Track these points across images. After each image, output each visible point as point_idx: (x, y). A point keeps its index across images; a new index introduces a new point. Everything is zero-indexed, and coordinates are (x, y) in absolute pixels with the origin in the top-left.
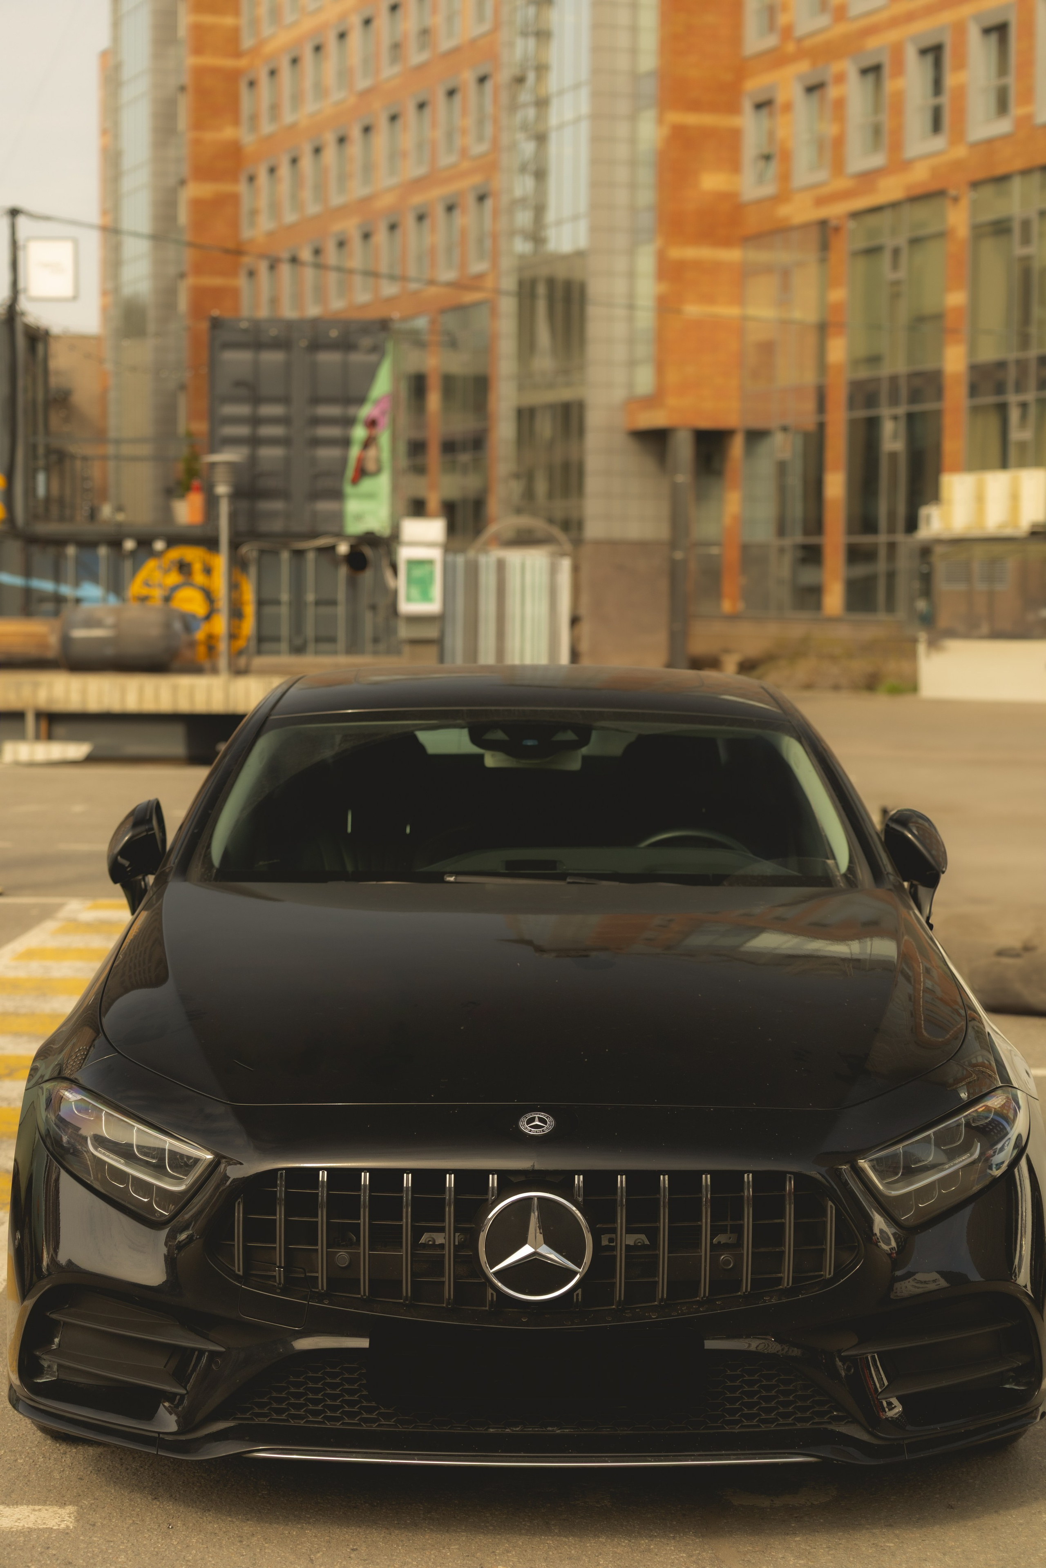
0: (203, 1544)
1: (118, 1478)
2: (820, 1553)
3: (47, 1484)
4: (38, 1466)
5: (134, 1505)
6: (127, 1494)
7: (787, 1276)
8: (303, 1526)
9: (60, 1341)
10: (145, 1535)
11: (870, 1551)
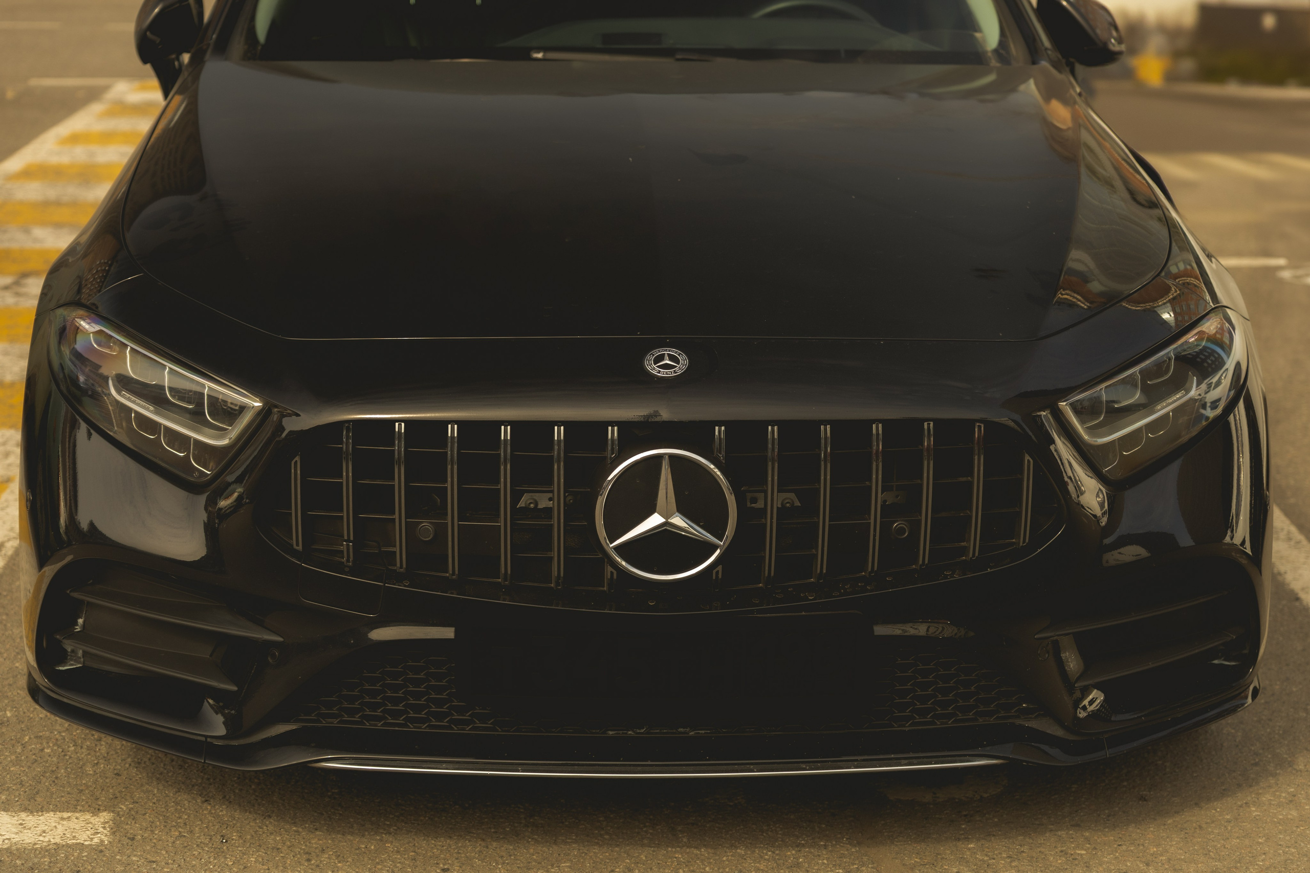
0: (263, 865)
1: (161, 774)
2: (1001, 866)
3: (78, 783)
4: (67, 757)
5: (181, 810)
6: (172, 795)
7: (973, 544)
8: (383, 837)
9: (84, 622)
10: (194, 853)
11: (1059, 861)
